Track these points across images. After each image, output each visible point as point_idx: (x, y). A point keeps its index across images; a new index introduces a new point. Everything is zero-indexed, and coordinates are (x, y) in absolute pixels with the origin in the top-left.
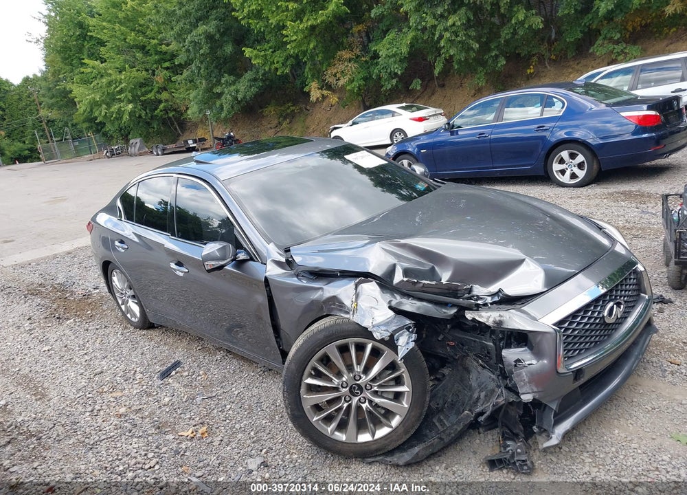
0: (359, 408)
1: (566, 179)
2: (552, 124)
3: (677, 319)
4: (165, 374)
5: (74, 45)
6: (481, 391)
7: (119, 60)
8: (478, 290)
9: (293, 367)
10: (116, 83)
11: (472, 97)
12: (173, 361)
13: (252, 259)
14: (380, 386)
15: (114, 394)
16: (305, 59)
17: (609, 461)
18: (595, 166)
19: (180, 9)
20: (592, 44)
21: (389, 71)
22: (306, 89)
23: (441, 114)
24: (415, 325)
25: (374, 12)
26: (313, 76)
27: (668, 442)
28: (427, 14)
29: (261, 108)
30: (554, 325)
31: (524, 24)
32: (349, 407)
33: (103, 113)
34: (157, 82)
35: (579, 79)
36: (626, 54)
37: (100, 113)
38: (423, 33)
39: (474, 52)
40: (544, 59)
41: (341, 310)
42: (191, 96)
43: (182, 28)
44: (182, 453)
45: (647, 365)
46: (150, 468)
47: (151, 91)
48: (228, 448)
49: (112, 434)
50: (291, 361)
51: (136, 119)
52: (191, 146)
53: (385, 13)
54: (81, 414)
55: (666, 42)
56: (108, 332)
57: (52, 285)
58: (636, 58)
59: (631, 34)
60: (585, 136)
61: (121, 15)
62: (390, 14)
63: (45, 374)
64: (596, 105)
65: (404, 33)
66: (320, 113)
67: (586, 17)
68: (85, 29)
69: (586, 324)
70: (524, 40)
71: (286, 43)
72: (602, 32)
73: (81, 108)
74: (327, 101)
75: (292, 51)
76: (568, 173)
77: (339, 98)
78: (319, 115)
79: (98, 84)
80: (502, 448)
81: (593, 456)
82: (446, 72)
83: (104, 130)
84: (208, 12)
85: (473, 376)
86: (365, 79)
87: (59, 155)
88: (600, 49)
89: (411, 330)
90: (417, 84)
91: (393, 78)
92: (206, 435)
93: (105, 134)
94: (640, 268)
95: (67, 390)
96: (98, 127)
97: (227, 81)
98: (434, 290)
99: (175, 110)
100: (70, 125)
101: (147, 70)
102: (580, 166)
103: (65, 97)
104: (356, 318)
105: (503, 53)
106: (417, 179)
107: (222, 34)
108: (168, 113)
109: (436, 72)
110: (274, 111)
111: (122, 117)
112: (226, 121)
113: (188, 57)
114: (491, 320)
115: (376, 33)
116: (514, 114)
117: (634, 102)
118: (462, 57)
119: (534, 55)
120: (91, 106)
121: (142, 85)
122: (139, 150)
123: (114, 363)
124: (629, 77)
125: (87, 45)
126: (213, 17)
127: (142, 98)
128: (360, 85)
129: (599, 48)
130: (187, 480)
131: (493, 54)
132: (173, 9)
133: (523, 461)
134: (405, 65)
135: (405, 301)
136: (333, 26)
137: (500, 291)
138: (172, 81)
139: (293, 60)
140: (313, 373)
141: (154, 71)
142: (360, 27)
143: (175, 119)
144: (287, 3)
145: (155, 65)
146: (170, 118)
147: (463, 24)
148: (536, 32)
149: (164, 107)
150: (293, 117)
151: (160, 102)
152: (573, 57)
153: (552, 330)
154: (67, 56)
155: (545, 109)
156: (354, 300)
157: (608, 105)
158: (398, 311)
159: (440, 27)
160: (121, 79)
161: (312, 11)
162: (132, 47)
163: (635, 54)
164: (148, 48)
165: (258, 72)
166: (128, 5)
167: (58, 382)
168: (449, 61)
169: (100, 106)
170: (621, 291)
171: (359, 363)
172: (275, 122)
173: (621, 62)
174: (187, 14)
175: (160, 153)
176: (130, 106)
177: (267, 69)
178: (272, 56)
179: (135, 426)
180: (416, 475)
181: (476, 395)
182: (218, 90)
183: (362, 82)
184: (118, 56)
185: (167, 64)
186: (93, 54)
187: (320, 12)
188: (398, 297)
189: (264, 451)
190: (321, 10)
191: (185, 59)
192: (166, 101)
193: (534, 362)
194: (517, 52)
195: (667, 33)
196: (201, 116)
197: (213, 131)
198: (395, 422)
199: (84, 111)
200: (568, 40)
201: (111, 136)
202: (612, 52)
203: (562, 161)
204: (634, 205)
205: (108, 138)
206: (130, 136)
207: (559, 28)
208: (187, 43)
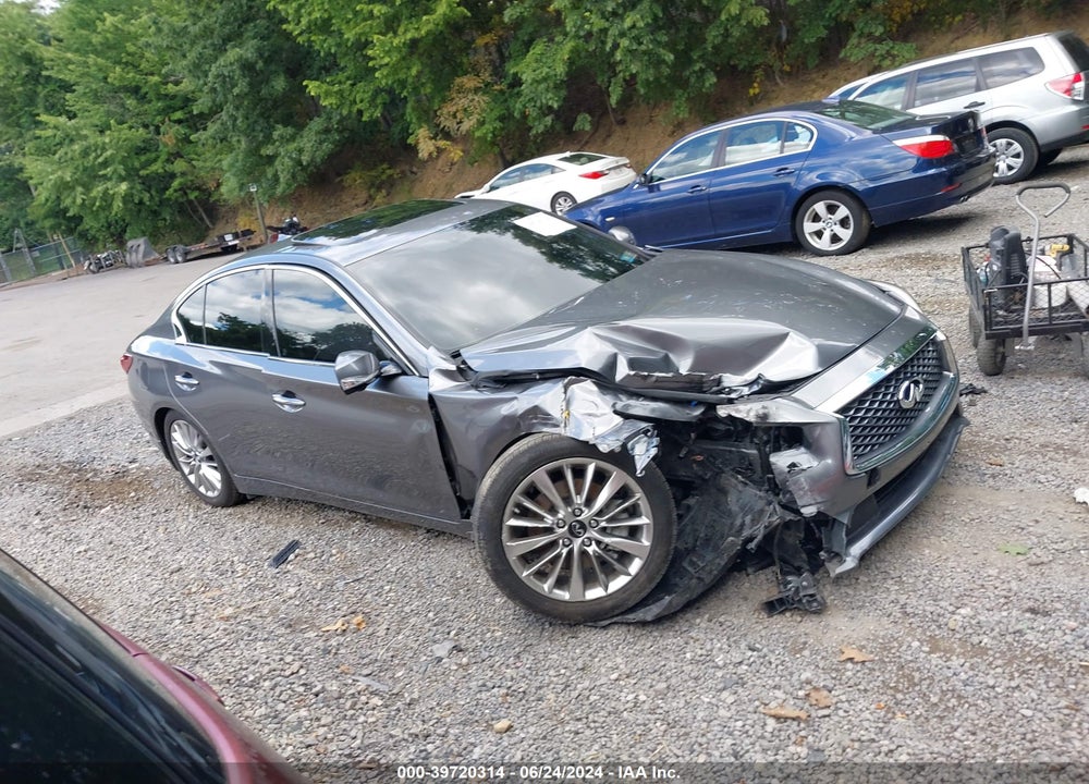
0: (584, 553)
1: (823, 244)
2: (798, 165)
3: (994, 412)
4: (280, 559)
5: (19, 93)
6: (745, 515)
7: (97, 114)
8: (730, 380)
9: (490, 504)
10: (96, 150)
11: (669, 136)
12: (286, 543)
13: (404, 373)
14: (610, 520)
15: (209, 594)
16: (405, 93)
17: (920, 586)
18: (865, 222)
19: (195, 24)
20: (842, 44)
21: (538, 104)
22: (410, 141)
23: (625, 165)
24: (654, 428)
25: (509, 15)
26: (419, 119)
27: (994, 556)
28: (591, 12)
29: (339, 175)
30: (837, 412)
31: (739, 20)
32: (570, 553)
33: (79, 201)
34: (166, 145)
35: (831, 96)
36: (894, 57)
37: (74, 201)
38: (587, 42)
39: (668, 67)
40: (774, 72)
41: (545, 425)
42: (225, 164)
43: (200, 54)
44: (334, 651)
45: (960, 471)
46: (293, 674)
47: (155, 160)
48: (400, 637)
49: (223, 641)
50: (486, 497)
51: (135, 206)
52: (230, 244)
53: (526, 14)
54: (166, 623)
55: (950, 36)
56: (171, 516)
57: (59, 465)
58: (909, 62)
59: (900, 26)
60: (849, 178)
61: (96, 39)
62: (533, 15)
63: (92, 581)
64: (858, 133)
65: (558, 44)
66: (435, 177)
67: (832, 4)
68: (35, 65)
69: (877, 411)
70: (741, 44)
71: (374, 70)
72: (856, 26)
73: (42, 195)
74: (443, 156)
75: (384, 82)
76: (827, 235)
77: (463, 151)
78: (433, 180)
79: (66, 153)
80: (782, 586)
81: (900, 581)
82: (626, 101)
83: (80, 228)
84: (240, 26)
85: (732, 498)
86: (502, 119)
87: (8, 275)
88: (855, 52)
89: (649, 434)
90: (584, 122)
91: (546, 115)
92: (364, 625)
93: (83, 235)
94: (940, 336)
95: (134, 597)
96: (70, 224)
97: (282, 137)
98: (672, 385)
99: (198, 188)
100: (22, 224)
101: (146, 126)
102: (844, 223)
103: (11, 180)
104: (569, 432)
105: (712, 66)
106: (620, 247)
107: (268, 61)
108: (186, 194)
109: (613, 100)
110: (360, 177)
111: (111, 205)
112: (284, 199)
113: (214, 101)
114: (752, 414)
115: (514, 47)
116: (740, 155)
117: (910, 124)
118: (650, 75)
119: (757, 67)
120: (58, 190)
121: (140, 151)
122: (144, 256)
123: (196, 554)
124: (901, 91)
125: (42, 92)
126: (251, 34)
127: (142, 173)
128: (495, 128)
129: (854, 50)
130: (350, 681)
131: (697, 68)
132: (184, 25)
133: (812, 596)
134: (563, 93)
135: (632, 402)
136: (445, 39)
137: (759, 378)
138: (191, 142)
139: (386, 96)
140: (517, 511)
141: (157, 129)
142: (487, 38)
143: (199, 203)
144: (371, 6)
145: (159, 118)
146: (190, 202)
147: (647, 25)
148: (758, 31)
149: (180, 184)
150: (392, 186)
151: (173, 176)
152: (817, 66)
153: (834, 420)
154: (9, 111)
155: (786, 144)
156: (564, 408)
157: (875, 131)
158: (626, 416)
159: (613, 31)
160: (104, 143)
161: (411, 16)
162: (116, 91)
163: (907, 56)
164: (144, 90)
165: (330, 119)
166: (107, 23)
167: (116, 588)
168: (631, 82)
169: (73, 188)
170: (919, 367)
171: (579, 492)
172: (363, 196)
173: (888, 69)
174: (207, 32)
175: (180, 259)
176: (124, 186)
177: (345, 112)
178: (351, 91)
179: (254, 628)
180: (671, 633)
181: (738, 522)
182: (268, 150)
183: (498, 124)
184: (97, 106)
185: (178, 115)
186: (53, 106)
187: (425, 18)
188: (623, 398)
189: (453, 633)
190: (425, 14)
191: (210, 104)
192: (183, 174)
193: (815, 464)
194: (732, 63)
195: (951, 24)
196: (242, 194)
197: (263, 218)
198: (635, 566)
199: (47, 200)
200: (806, 41)
201: (94, 237)
202: (873, 55)
203: (816, 218)
204: (924, 272)
205: (89, 242)
206: (127, 236)
207: (791, 23)
208: (210, 78)
